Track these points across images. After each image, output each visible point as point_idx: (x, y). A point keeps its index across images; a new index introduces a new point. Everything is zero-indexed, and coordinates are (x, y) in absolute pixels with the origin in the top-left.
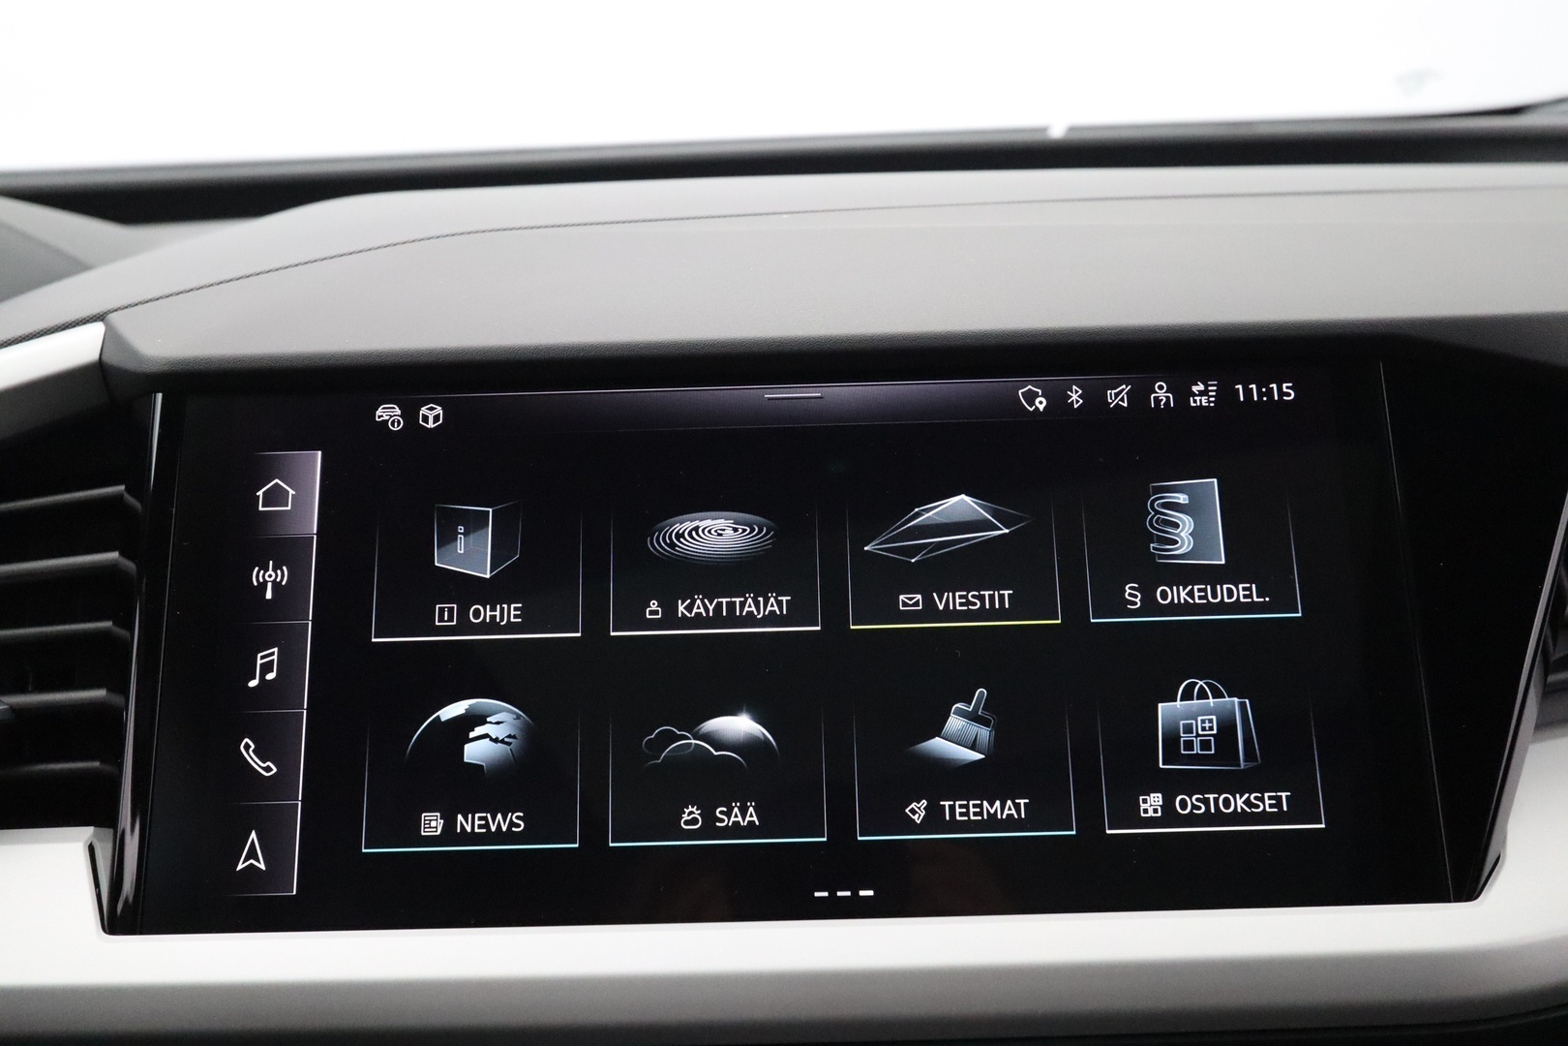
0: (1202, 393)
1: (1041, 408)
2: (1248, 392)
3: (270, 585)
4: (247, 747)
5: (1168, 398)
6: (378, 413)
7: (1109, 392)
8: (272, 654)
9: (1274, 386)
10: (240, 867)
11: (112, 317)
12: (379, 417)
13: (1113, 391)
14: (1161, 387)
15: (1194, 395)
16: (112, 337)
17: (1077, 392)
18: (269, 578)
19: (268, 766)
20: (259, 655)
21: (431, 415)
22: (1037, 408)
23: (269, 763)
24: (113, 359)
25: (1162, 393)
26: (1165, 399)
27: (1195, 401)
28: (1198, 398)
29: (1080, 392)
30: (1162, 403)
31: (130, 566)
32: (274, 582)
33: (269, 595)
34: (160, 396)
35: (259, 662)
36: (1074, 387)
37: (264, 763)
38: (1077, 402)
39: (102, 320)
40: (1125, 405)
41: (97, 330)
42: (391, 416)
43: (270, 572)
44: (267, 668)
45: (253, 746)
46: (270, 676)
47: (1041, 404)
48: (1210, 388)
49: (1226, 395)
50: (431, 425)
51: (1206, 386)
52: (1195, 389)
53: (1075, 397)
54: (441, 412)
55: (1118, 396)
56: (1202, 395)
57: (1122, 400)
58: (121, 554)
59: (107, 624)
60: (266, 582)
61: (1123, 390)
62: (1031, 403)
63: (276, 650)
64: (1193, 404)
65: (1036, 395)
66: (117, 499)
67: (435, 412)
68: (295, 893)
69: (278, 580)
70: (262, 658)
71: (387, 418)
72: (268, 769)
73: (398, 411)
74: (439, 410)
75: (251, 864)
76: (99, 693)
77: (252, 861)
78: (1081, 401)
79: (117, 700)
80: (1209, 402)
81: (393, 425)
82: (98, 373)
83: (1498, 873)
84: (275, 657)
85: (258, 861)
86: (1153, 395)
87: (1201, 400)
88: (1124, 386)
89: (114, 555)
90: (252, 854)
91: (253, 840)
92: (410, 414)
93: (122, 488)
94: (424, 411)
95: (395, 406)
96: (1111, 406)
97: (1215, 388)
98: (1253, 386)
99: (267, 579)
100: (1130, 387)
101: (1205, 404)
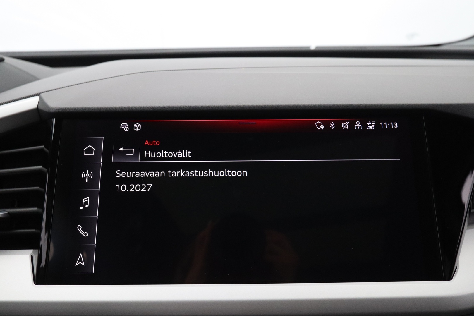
0: (370, 125)
1: (322, 128)
2: (384, 125)
4: (79, 227)
5: (360, 126)
6: (121, 126)
7: (342, 124)
8: (88, 199)
9: (392, 123)
10: (77, 264)
11: (42, 95)
13: (344, 124)
14: (358, 123)
15: (368, 125)
16: (41, 101)
17: (333, 124)
20: (84, 199)
21: (137, 127)
22: (321, 129)
23: (86, 233)
24: (42, 107)
25: (358, 125)
30: (358, 128)
31: (45, 170)
32: (88, 177)
33: (87, 181)
34: (55, 119)
35: (84, 201)
36: (332, 122)
39: (39, 95)
40: (347, 128)
41: (37, 98)
42: (125, 127)
43: (87, 174)
44: (86, 203)
45: (81, 227)
46: (87, 206)
47: (322, 127)
49: (377, 126)
50: (137, 130)
51: (372, 123)
52: (368, 124)
54: (140, 126)
55: (345, 125)
56: (371, 126)
57: (346, 126)
58: (42, 166)
59: (38, 188)
61: (347, 123)
62: (319, 127)
64: (368, 128)
65: (321, 124)
66: (42, 149)
68: (93, 273)
69: (90, 176)
73: (127, 125)
74: (140, 125)
75: (80, 264)
76: (35, 209)
78: (334, 127)
79: (40, 210)
80: (372, 128)
81: (126, 130)
82: (36, 112)
83: (457, 272)
85: (82, 263)
86: (356, 125)
87: (370, 127)
88: (347, 122)
89: (40, 167)
90: (80, 260)
91: (81, 256)
92: (131, 126)
93: (43, 146)
94: (135, 125)
95: (126, 124)
96: (343, 128)
97: (374, 124)
98: (385, 123)
99: (86, 176)
100: (349, 123)
101: (371, 128)
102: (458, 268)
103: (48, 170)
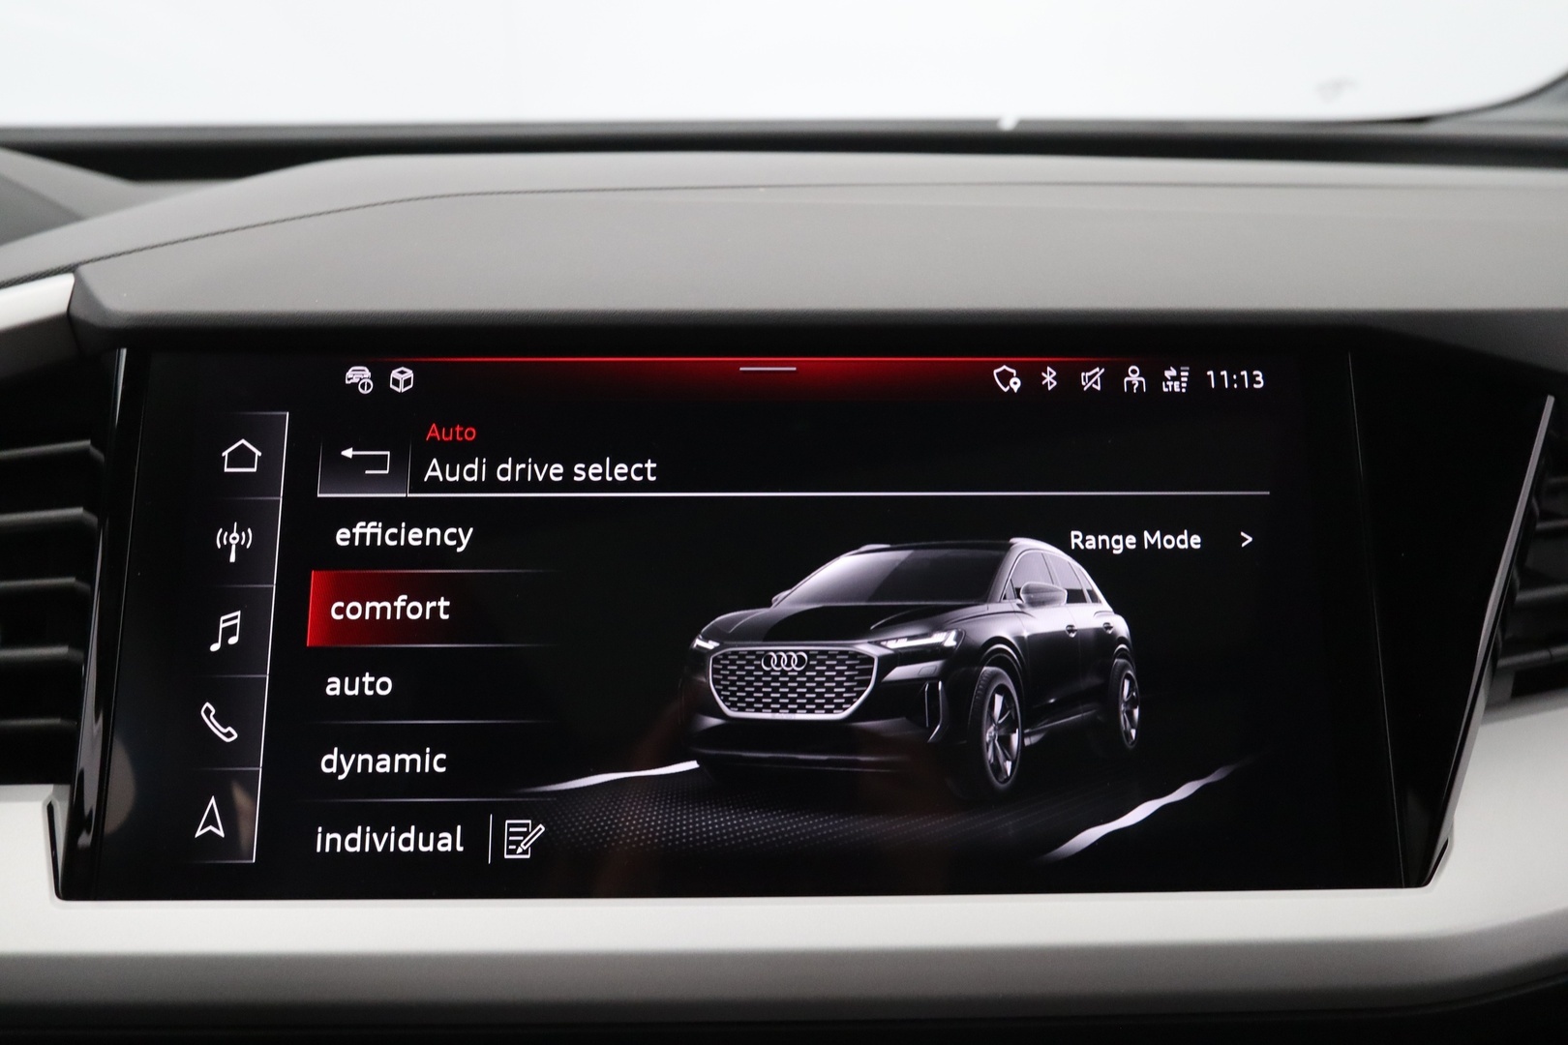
0: (1173, 379)
1: (1016, 388)
2: (1219, 379)
3: (234, 547)
4: (208, 712)
5: (1140, 383)
6: (349, 374)
7: (1083, 374)
8: (236, 617)
9: (1244, 373)
10: (199, 833)
11: (82, 269)
12: (349, 379)
13: (1088, 374)
14: (1134, 372)
15: (1166, 380)
16: (80, 290)
17: (1051, 373)
18: (234, 540)
19: (229, 732)
20: (223, 618)
21: (402, 377)
22: (1011, 389)
23: (230, 729)
24: (80, 312)
25: (1134, 378)
26: (1137, 384)
27: (1167, 386)
28: (1170, 383)
29: (1054, 374)
30: (1135, 387)
31: (93, 519)
32: (238, 545)
33: (233, 559)
34: (124, 352)
35: (222, 626)
36: (1049, 369)
37: (225, 727)
38: (1051, 383)
39: (73, 272)
40: (1098, 388)
41: (67, 282)
42: (361, 379)
43: (235, 534)
44: (229, 632)
45: (213, 711)
46: (233, 640)
47: (1015, 384)
48: (1182, 374)
49: (1197, 381)
50: (401, 389)
51: (1179, 372)
52: (1168, 374)
53: (1049, 378)
54: (412, 376)
55: (1092, 379)
56: (1175, 381)
57: (1096, 383)
58: (85, 509)
59: (71, 580)
60: (229, 545)
61: (1097, 373)
62: (1006, 384)
63: (238, 613)
64: (1165, 390)
65: (1011, 375)
66: (85, 452)
67: (405, 377)
68: (253, 861)
69: (243, 543)
70: (225, 621)
71: (357, 381)
72: (229, 735)
73: (367, 373)
74: (410, 374)
75: (210, 831)
76: (60, 651)
77: (211, 828)
78: (1055, 383)
79: (78, 655)
80: (1181, 387)
81: (363, 389)
82: (65, 326)
83: (1447, 859)
84: (238, 621)
85: (217, 828)
86: (1126, 379)
87: (1173, 386)
88: (1097, 369)
89: (78, 511)
90: (211, 820)
91: (212, 805)
92: (380, 377)
93: (87, 443)
94: (395, 374)
95: (366, 369)
96: (1085, 389)
97: (1187, 374)
98: (1224, 373)
99: (231, 541)
100: (1103, 370)
101: (1177, 389)
102: (1451, 847)
103: (101, 523)
